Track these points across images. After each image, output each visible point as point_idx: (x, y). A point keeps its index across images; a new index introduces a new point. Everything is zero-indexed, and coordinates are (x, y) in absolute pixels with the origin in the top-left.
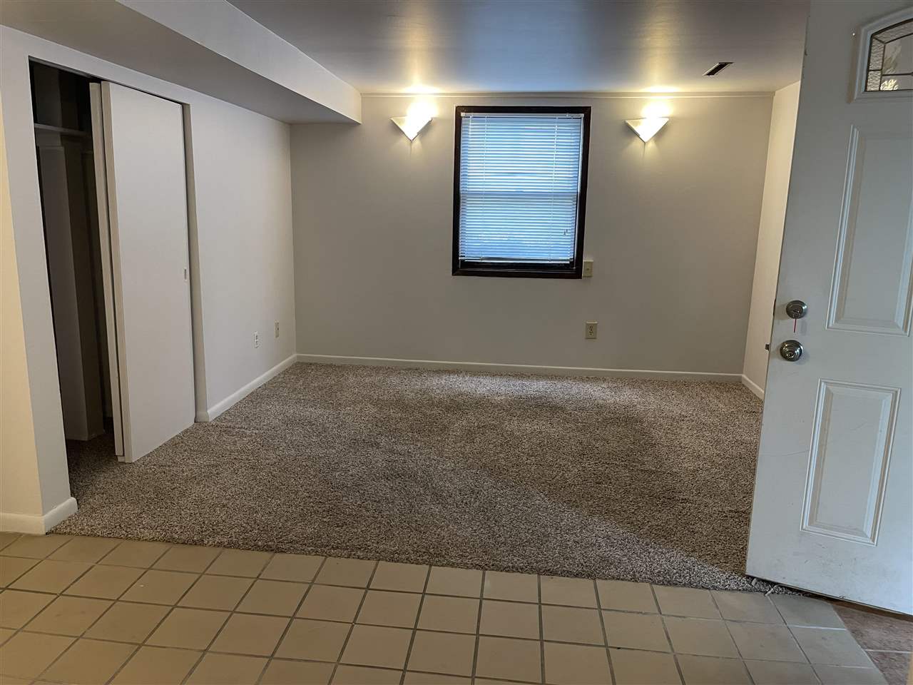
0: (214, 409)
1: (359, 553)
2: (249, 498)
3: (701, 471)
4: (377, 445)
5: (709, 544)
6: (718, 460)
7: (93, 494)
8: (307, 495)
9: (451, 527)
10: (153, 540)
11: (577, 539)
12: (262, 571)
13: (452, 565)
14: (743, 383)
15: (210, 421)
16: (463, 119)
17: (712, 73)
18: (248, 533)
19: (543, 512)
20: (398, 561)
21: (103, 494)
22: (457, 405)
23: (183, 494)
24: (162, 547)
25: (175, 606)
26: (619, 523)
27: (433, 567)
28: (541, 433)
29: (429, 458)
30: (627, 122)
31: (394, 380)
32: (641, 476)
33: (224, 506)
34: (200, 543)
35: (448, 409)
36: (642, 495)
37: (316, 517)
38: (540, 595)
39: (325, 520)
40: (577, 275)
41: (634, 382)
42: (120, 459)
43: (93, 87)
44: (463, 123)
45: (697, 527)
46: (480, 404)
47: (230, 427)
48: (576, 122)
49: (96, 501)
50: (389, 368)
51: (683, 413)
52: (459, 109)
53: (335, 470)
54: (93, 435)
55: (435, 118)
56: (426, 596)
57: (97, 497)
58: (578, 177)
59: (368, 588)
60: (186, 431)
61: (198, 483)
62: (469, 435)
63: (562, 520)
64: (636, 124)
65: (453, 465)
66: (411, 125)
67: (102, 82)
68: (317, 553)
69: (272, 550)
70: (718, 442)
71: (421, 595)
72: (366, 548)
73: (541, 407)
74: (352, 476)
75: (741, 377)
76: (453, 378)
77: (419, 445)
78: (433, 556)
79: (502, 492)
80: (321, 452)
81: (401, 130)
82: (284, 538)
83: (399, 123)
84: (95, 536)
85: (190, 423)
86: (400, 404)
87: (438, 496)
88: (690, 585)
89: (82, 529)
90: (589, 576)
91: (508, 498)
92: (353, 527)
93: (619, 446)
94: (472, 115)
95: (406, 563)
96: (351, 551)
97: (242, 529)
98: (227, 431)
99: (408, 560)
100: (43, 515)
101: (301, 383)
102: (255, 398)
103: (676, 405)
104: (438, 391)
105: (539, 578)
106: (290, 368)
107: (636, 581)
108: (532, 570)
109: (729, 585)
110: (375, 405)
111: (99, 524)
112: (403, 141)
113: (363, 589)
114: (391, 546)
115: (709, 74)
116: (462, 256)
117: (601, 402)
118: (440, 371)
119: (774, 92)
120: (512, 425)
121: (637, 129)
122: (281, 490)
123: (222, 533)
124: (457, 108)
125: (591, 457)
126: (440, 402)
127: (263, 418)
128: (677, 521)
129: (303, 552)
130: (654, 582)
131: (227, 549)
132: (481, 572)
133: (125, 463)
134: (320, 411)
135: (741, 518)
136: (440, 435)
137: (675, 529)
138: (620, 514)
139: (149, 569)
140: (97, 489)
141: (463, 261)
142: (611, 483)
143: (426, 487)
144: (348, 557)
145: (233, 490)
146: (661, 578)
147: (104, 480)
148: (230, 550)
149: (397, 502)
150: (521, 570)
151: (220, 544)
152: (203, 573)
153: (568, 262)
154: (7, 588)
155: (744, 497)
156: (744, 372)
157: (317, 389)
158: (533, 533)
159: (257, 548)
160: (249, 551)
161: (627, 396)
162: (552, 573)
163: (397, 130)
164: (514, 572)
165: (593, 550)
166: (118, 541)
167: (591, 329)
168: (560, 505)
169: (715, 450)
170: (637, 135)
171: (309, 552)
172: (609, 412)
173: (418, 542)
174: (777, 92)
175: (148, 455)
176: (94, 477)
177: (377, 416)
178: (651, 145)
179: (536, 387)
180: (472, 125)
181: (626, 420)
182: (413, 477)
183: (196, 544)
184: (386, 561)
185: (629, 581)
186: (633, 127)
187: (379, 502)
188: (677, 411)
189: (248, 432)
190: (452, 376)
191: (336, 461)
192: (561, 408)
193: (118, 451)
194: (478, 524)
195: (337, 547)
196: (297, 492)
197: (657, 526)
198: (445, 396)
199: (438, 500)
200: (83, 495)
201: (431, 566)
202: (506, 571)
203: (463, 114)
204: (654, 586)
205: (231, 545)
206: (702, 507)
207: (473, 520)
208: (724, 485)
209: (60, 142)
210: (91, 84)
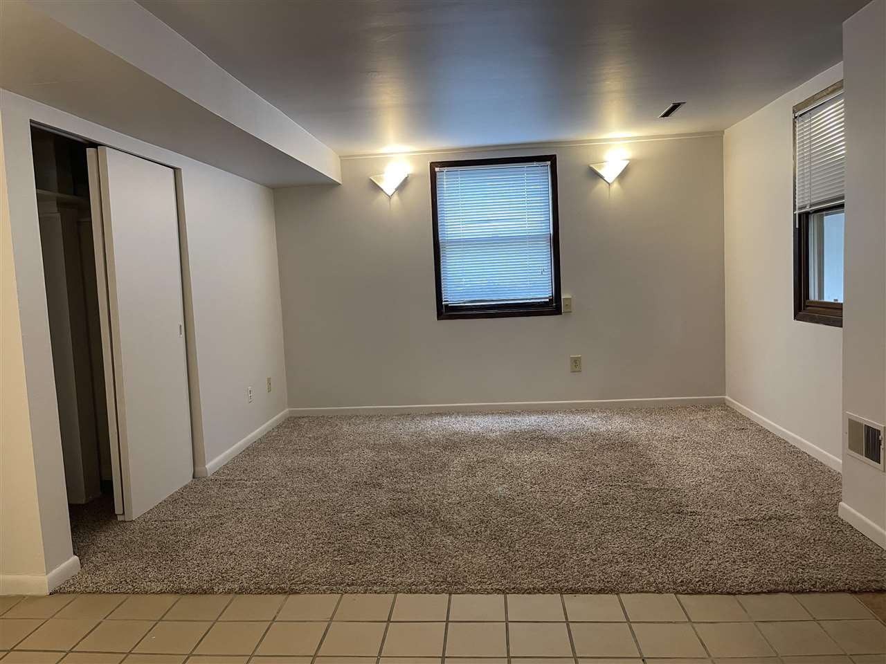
0: (212, 465)
1: (375, 588)
2: (257, 545)
3: (703, 486)
4: (380, 486)
5: (725, 551)
6: (717, 474)
7: (95, 553)
8: (315, 536)
9: (465, 555)
10: (161, 592)
11: (593, 557)
12: (278, 613)
13: (472, 592)
14: (728, 404)
15: (209, 475)
16: (438, 174)
17: (666, 115)
18: (258, 577)
19: (555, 535)
20: (416, 592)
21: (105, 552)
22: (453, 444)
23: (187, 546)
24: (171, 599)
25: (191, 655)
26: (632, 539)
27: (453, 595)
28: (540, 462)
29: (433, 494)
30: (591, 166)
31: (388, 425)
32: (645, 495)
33: (231, 554)
34: (209, 591)
35: (445, 448)
36: (649, 511)
37: (326, 557)
38: (566, 614)
39: (336, 559)
40: (558, 311)
41: (622, 410)
42: (120, 518)
43: (90, 152)
44: (438, 177)
45: (711, 537)
46: (477, 441)
47: (229, 480)
48: (544, 169)
49: (98, 559)
50: (381, 415)
51: (675, 435)
52: (433, 165)
53: (340, 512)
54: (91, 497)
55: (411, 174)
56: (450, 624)
57: (99, 555)
58: (549, 220)
59: (389, 621)
60: (185, 487)
61: (202, 535)
62: (470, 469)
63: (576, 540)
64: (600, 167)
65: (458, 498)
66: (389, 183)
67: (99, 147)
68: (332, 592)
69: (285, 592)
70: (714, 458)
71: (445, 623)
72: (383, 583)
73: (535, 439)
74: (358, 516)
75: (724, 399)
76: (446, 420)
77: (421, 483)
78: (452, 585)
79: (511, 519)
80: (324, 496)
81: (379, 187)
82: (296, 580)
83: (379, 181)
84: (101, 592)
85: (188, 479)
86: (397, 446)
87: (447, 528)
88: (714, 592)
89: (87, 587)
90: (612, 591)
91: (519, 524)
92: (365, 563)
93: (619, 469)
94: (446, 169)
95: (425, 593)
96: (369, 587)
97: (253, 574)
98: (226, 483)
99: (426, 591)
100: (47, 574)
101: (296, 434)
102: (252, 451)
103: (667, 428)
104: (433, 432)
105: (562, 597)
106: (284, 423)
107: (661, 593)
108: (554, 591)
109: (754, 588)
110: (373, 449)
111: (104, 581)
112: (382, 197)
113: (385, 622)
114: (408, 578)
115: (664, 116)
116: (445, 301)
117: (594, 431)
118: (431, 414)
119: (723, 132)
120: (510, 458)
121: (601, 172)
122: (288, 534)
123: (232, 579)
124: (432, 164)
125: (593, 481)
126: (436, 441)
127: (261, 469)
128: (689, 533)
129: (318, 592)
130: (677, 593)
131: (238, 596)
132: (501, 597)
133: (125, 522)
134: (317, 460)
135: (752, 526)
136: (441, 472)
137: (689, 541)
138: (632, 531)
139: (159, 621)
140: (98, 548)
141: (446, 306)
142: (617, 503)
143: (434, 521)
144: (365, 593)
145: (239, 537)
146: (685, 588)
147: (105, 539)
148: (241, 595)
149: (407, 537)
150: (543, 591)
151: (230, 592)
152: (217, 620)
153: (548, 300)
154: (12, 650)
155: (751, 506)
156: (727, 393)
157: (313, 439)
158: (548, 555)
159: (271, 591)
160: (262, 595)
161: (618, 424)
162: (574, 591)
163: (377, 188)
164: (535, 593)
165: (612, 566)
166: (124, 596)
167: (576, 362)
168: (571, 527)
169: (713, 466)
170: (602, 177)
171: (324, 590)
172: (604, 439)
173: (434, 573)
174: (725, 131)
175: (148, 513)
176: (94, 537)
177: (376, 459)
178: (615, 186)
179: (529, 422)
180: (447, 179)
181: (620, 444)
182: (420, 512)
183: (205, 593)
184: (404, 593)
185: (653, 592)
186: (598, 171)
187: (389, 538)
188: (669, 433)
189: (249, 483)
190: (444, 418)
191: (340, 503)
192: (556, 439)
193: (118, 510)
194: (491, 551)
195: (352, 584)
196: (304, 535)
197: (671, 539)
198: (440, 436)
199: (448, 532)
200: (85, 554)
201: (450, 594)
202: (528, 593)
203: (437, 169)
204: (678, 596)
205: (242, 591)
206: (712, 518)
207: (486, 547)
208: (728, 497)
209: (56, 209)
210: (87, 149)
